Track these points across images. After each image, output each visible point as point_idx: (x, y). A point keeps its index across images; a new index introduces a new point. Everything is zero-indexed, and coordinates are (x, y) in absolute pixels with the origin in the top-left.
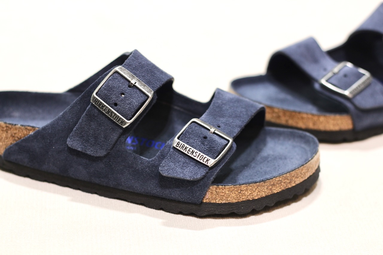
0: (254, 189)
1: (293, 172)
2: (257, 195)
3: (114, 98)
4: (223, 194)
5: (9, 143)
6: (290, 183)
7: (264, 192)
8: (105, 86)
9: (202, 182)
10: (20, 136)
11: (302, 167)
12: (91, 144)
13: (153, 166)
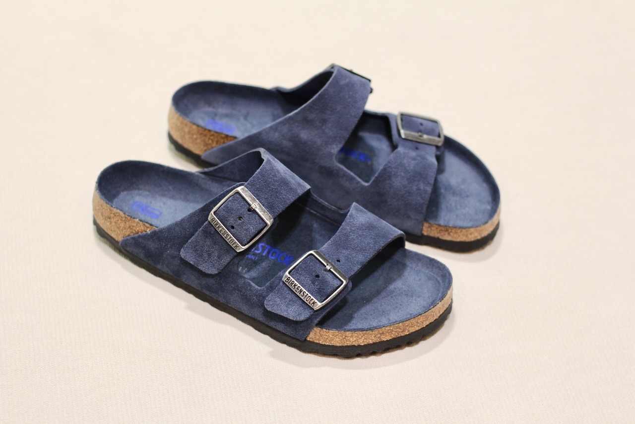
0: (360, 337)
1: (407, 322)
2: (363, 342)
3: (231, 221)
4: (327, 337)
5: (127, 234)
6: (402, 332)
7: (371, 339)
8: (224, 207)
9: (305, 323)
10: (138, 230)
11: (420, 316)
12: (204, 260)
13: (261, 295)
